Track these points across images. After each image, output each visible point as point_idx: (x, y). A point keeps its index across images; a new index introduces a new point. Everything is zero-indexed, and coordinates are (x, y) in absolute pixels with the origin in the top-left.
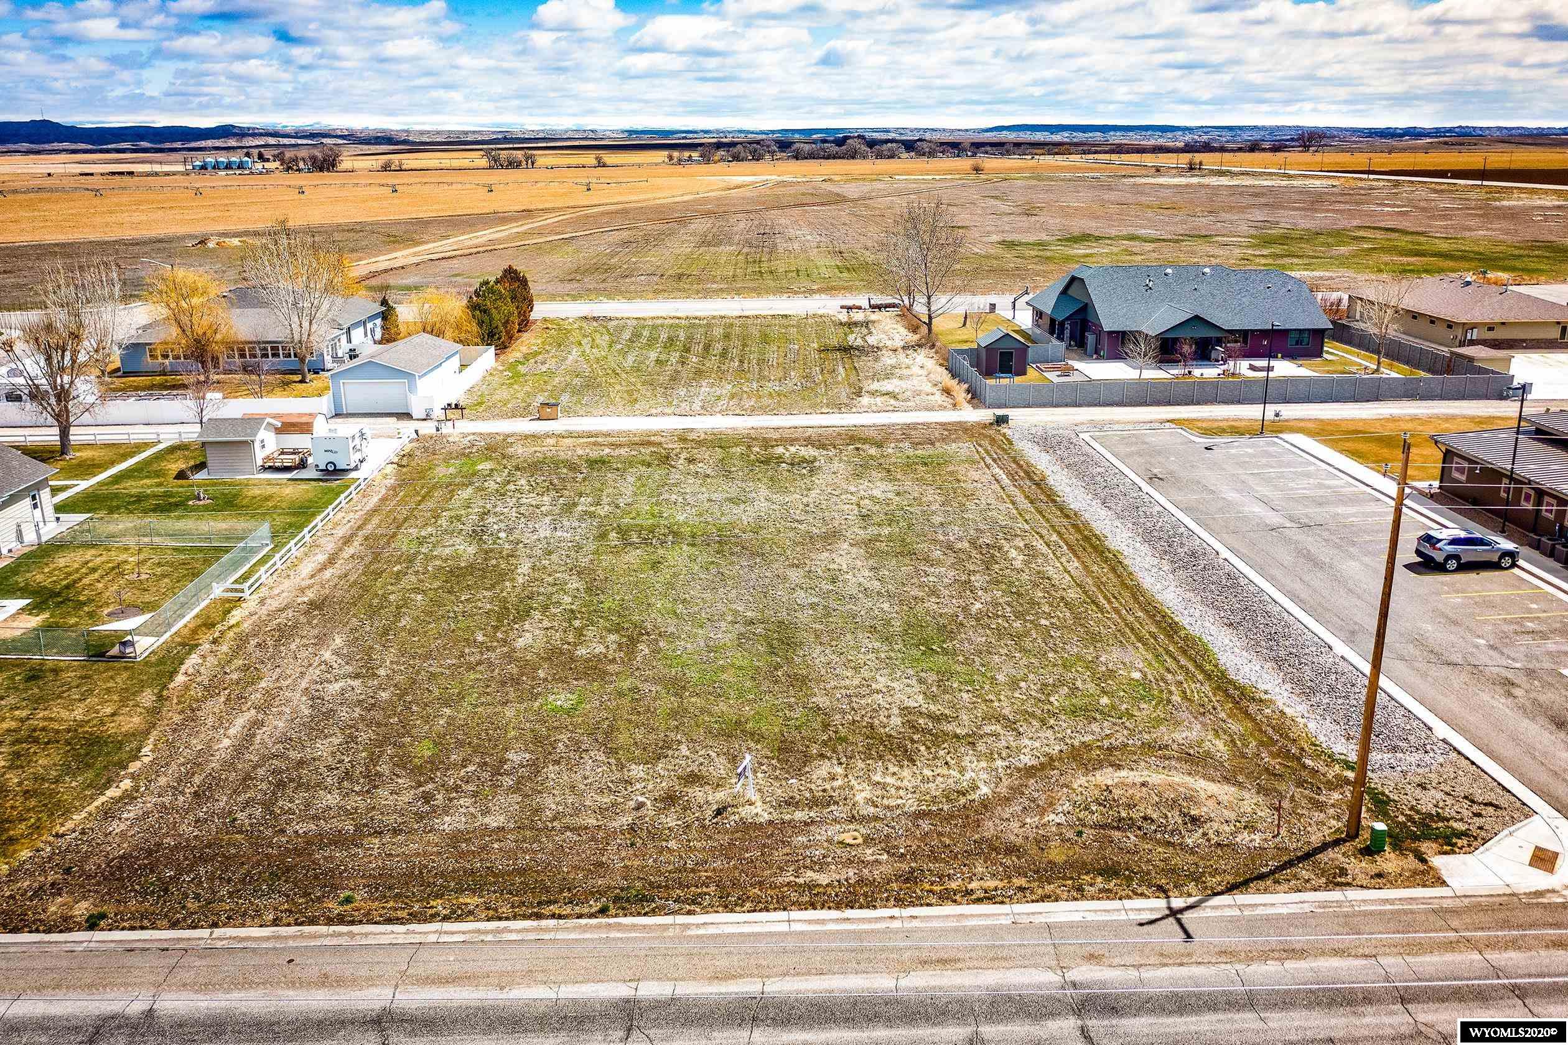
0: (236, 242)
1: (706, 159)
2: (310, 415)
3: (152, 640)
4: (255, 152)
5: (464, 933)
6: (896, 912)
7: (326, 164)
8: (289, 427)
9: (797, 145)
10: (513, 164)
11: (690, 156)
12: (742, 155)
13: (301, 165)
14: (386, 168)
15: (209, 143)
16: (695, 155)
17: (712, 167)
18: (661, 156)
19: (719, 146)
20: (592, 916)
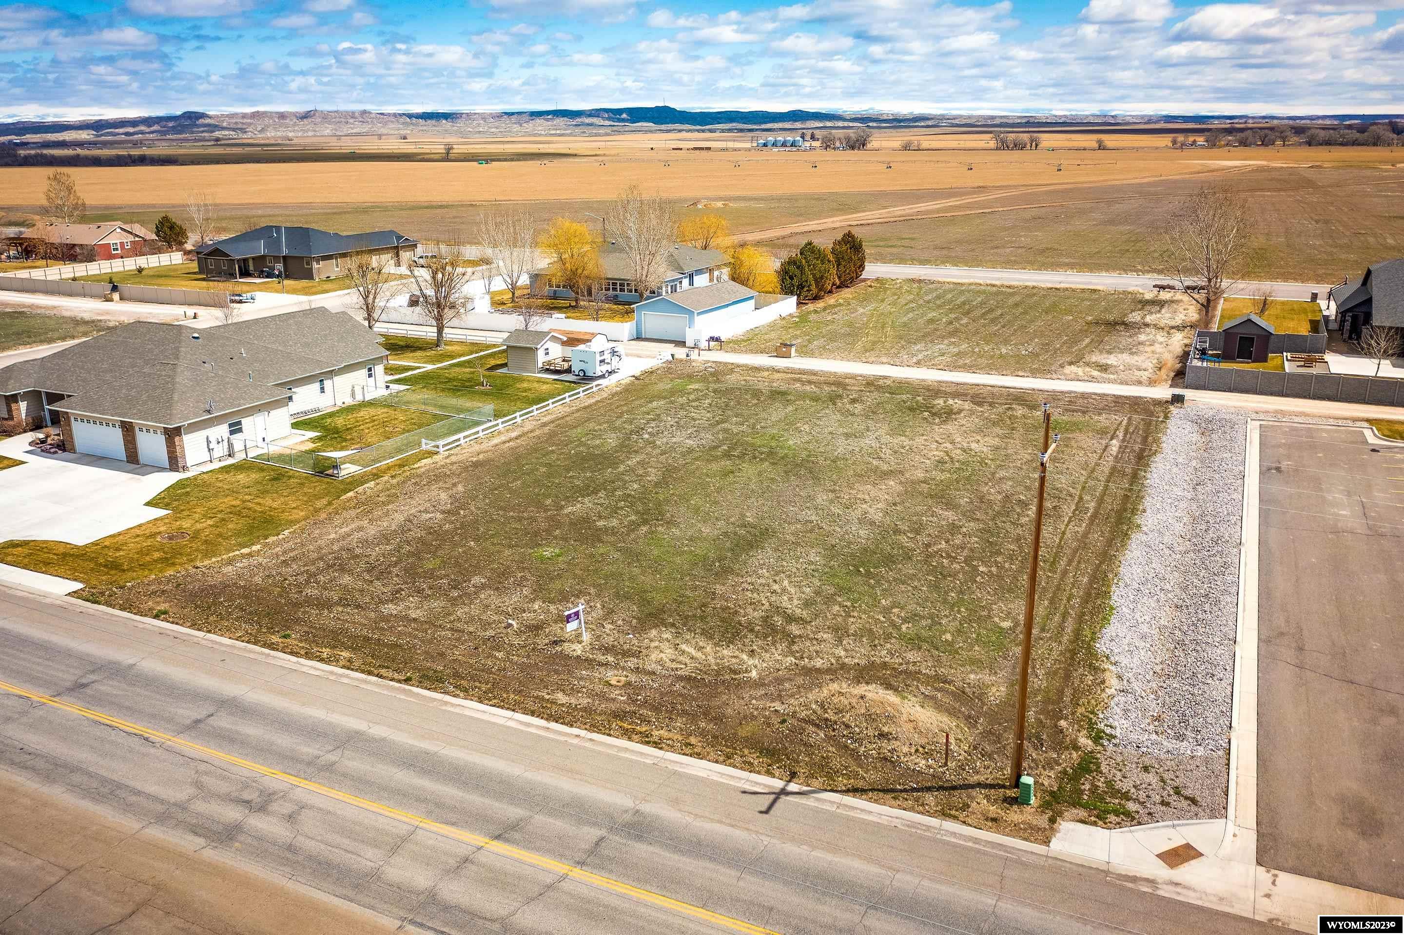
0: (720, 204)
1: (1212, 144)
2: (593, 334)
3: (357, 468)
4: (808, 133)
5: (323, 671)
6: (583, 733)
7: (858, 144)
8: (572, 341)
9: (1313, 131)
10: (1019, 146)
11: (1195, 141)
12: (1251, 139)
13: (838, 144)
14: (906, 147)
15: (780, 125)
16: (1201, 140)
17: (1215, 151)
18: (1165, 141)
19: (1229, 131)
20: (399, 681)
